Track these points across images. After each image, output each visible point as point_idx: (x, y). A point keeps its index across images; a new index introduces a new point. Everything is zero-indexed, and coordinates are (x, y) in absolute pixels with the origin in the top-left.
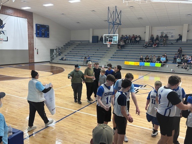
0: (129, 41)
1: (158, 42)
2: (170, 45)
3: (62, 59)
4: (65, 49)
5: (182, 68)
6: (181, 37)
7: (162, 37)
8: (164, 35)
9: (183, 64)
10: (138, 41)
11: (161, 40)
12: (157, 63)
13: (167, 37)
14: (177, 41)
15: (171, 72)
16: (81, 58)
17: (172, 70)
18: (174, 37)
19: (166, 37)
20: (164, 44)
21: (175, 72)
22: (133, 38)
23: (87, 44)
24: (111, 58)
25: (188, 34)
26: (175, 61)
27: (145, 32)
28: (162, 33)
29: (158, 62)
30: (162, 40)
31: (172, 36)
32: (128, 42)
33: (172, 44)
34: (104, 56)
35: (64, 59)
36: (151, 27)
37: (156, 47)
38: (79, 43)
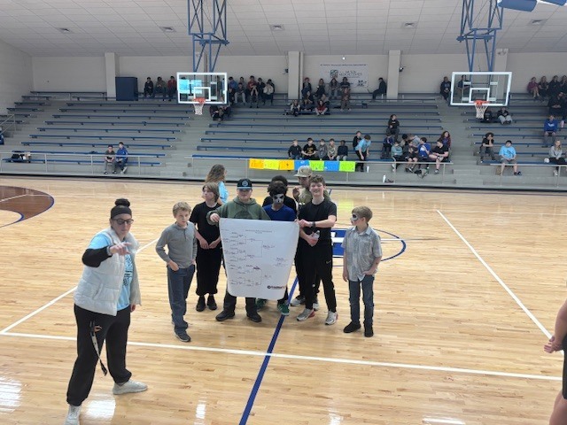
0: (243, 95)
1: (327, 99)
2: (359, 107)
3: (16, 158)
4: (18, 122)
5: (407, 170)
6: (383, 87)
7: (333, 83)
8: (339, 79)
9: (410, 159)
10: (270, 97)
11: (333, 94)
12: (341, 160)
13: (349, 84)
14: (374, 98)
15: (383, 183)
16: (93, 153)
17: (384, 178)
18: (366, 85)
19: (346, 84)
20: (346, 105)
21: (394, 184)
22: (254, 87)
23: (101, 105)
24: (199, 148)
25: (400, 79)
26: (386, 154)
27: (287, 71)
28: (334, 74)
29: (345, 157)
30: (335, 95)
31: (361, 84)
32: (240, 100)
33: (365, 105)
34: (171, 143)
35: (24, 158)
36: (304, 55)
37: (326, 114)
38: (67, 99)
